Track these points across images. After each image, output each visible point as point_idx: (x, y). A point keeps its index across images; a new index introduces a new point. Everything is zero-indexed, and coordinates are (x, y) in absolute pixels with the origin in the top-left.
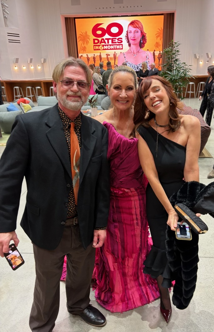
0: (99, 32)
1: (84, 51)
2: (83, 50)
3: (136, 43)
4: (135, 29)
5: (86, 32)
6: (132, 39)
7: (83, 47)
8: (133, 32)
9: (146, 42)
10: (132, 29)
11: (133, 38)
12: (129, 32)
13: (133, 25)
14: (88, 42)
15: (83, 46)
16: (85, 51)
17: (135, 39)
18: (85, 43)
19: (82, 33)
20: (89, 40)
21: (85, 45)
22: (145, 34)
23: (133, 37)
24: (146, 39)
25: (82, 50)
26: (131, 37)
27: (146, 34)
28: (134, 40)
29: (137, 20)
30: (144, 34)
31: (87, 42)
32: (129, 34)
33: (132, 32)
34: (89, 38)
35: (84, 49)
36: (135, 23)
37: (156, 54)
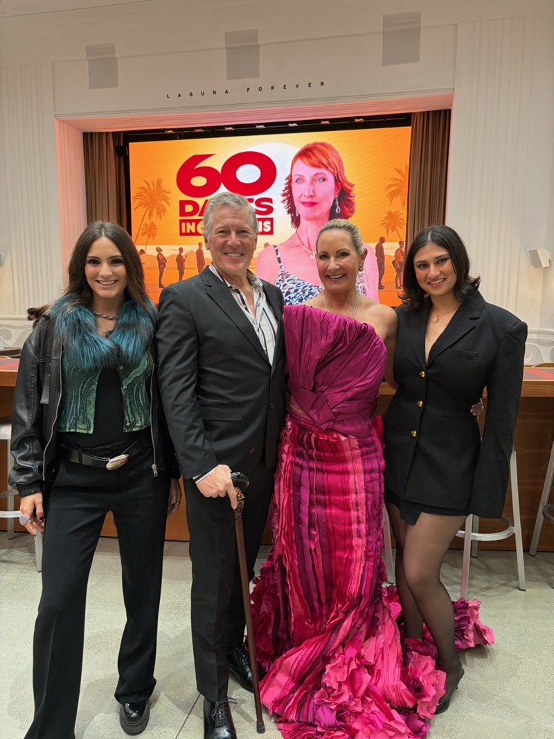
0: (198, 181)
1: (149, 236)
2: (146, 236)
3: (317, 213)
4: (316, 170)
5: (159, 182)
6: (303, 203)
7: (146, 225)
8: (308, 179)
9: (353, 212)
10: (305, 170)
11: (309, 200)
12: (294, 179)
13: (308, 157)
14: (164, 209)
15: (147, 221)
16: (154, 237)
17: (314, 200)
18: (155, 212)
19: (148, 184)
20: (168, 203)
21: (154, 219)
22: (349, 187)
23: (307, 194)
24: (353, 204)
25: (143, 234)
26: (301, 196)
27: (352, 186)
28: (312, 204)
29: (322, 144)
30: (345, 185)
31: (161, 211)
32: (294, 185)
33: (304, 181)
34: (166, 199)
35: (151, 232)
36: (315, 151)
37: (386, 252)
